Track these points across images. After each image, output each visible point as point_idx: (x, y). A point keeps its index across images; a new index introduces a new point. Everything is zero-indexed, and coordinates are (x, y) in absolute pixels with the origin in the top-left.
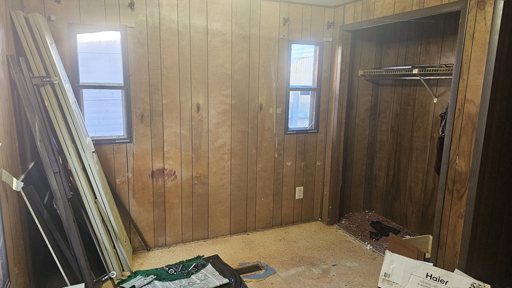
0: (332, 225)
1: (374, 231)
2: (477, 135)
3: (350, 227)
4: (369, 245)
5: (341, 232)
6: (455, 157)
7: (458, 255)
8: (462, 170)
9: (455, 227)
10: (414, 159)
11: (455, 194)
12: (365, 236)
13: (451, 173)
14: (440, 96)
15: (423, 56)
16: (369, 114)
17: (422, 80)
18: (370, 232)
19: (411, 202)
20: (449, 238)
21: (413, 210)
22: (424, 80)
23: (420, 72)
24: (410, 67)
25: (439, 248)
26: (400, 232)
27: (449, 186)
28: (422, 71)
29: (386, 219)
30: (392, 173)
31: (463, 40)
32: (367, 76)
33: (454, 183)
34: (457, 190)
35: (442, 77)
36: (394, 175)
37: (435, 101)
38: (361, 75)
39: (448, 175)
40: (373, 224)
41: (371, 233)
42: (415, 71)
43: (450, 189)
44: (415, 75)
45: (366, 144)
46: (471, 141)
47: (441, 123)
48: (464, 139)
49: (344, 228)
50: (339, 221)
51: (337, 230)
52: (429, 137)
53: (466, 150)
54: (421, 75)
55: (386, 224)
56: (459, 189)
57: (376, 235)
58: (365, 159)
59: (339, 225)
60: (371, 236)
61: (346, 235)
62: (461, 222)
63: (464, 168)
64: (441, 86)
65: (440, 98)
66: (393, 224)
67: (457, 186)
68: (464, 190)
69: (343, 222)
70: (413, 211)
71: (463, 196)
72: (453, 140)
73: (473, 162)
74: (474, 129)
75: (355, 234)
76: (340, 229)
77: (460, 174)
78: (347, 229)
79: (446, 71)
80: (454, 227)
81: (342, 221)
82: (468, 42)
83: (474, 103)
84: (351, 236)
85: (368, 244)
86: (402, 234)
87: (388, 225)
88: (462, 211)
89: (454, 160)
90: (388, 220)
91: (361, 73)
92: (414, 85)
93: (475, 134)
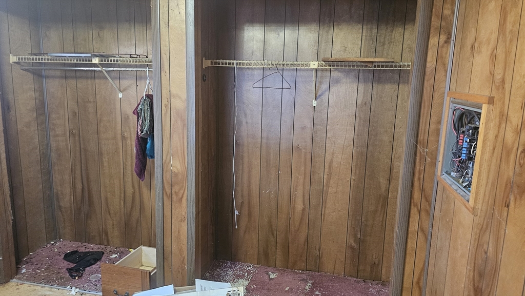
0: (7, 281)
1: (72, 266)
2: (188, 131)
3: (37, 273)
4: (74, 288)
5: (27, 287)
6: (169, 157)
7: (186, 261)
8: (178, 170)
9: (179, 232)
10: (106, 164)
11: (174, 196)
12: (63, 278)
13: (167, 176)
14: (124, 90)
15: (97, 43)
16: (35, 115)
17: (104, 72)
18: (67, 269)
19: (110, 214)
20: (174, 246)
21: (113, 223)
22: (106, 71)
23: (102, 61)
24: (89, 55)
25: (165, 260)
26: (103, 253)
27: (167, 190)
28: (105, 61)
29: (80, 243)
30: (79, 186)
31: (157, 27)
32: (22, 64)
33: (172, 186)
34: (175, 192)
35: (128, 69)
36: (83, 188)
37: (120, 95)
38: (15, 62)
39: (164, 179)
40: (67, 257)
41: (70, 270)
42: (96, 61)
43: (168, 194)
44: (95, 65)
45: (37, 156)
46: (183, 138)
47: (138, 121)
48: (175, 137)
49: (28, 280)
50: (17, 271)
51: (19, 287)
52: (119, 137)
53: (179, 148)
54: (103, 65)
55: (82, 250)
56: (177, 191)
57: (77, 270)
58: (40, 176)
59: (19, 279)
60: (71, 276)
61: (36, 288)
62: (184, 226)
63: (179, 167)
64: (125, 79)
65: (125, 92)
66: (93, 247)
67: (176, 188)
68: (182, 192)
69: (24, 271)
70: (113, 225)
71: (182, 198)
72: (164, 139)
73: (188, 159)
74: (184, 125)
75: (48, 281)
76: (23, 284)
77: (176, 175)
78: (34, 278)
79: (130, 61)
80: (177, 233)
81: (22, 269)
82: (164, 30)
83: (180, 98)
84: (43, 287)
85: (71, 288)
86: (106, 254)
87: (87, 250)
88: (184, 213)
89: (168, 161)
90: (84, 244)
91: (13, 59)
92: (91, 78)
93: (185, 131)
